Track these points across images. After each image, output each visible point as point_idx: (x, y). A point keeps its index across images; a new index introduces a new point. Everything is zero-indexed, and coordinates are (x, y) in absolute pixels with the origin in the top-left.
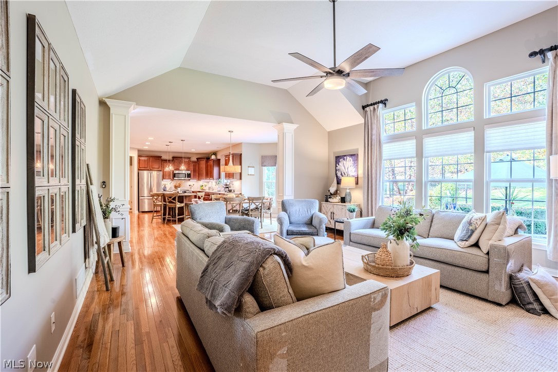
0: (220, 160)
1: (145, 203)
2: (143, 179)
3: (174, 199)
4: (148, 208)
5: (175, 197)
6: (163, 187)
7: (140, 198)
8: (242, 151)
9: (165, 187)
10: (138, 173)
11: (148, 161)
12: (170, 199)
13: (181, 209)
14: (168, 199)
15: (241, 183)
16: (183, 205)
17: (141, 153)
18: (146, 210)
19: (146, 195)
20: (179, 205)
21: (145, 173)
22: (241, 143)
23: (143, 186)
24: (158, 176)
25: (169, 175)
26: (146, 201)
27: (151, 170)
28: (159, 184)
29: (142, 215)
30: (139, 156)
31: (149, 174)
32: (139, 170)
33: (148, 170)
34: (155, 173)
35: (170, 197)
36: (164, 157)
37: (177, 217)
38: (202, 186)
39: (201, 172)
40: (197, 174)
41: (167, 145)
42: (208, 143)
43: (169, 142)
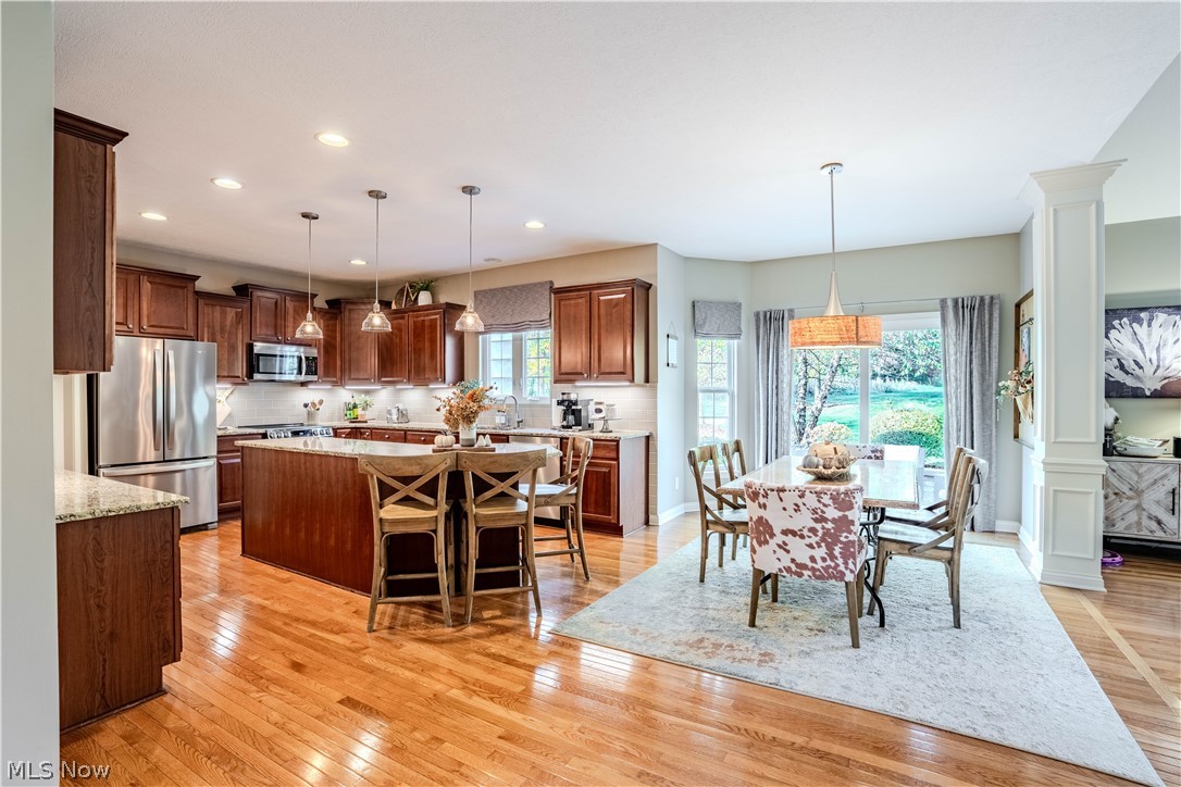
0: (460, 309)
8: (655, 275)
11: (129, 293)
12: (503, 486)
15: (654, 396)
22: (655, 245)
25: (233, 363)
31: (159, 353)
38: (355, 406)
39: (354, 355)
40: (338, 363)
41: (305, 216)
42: (535, 225)
43: (371, 193)
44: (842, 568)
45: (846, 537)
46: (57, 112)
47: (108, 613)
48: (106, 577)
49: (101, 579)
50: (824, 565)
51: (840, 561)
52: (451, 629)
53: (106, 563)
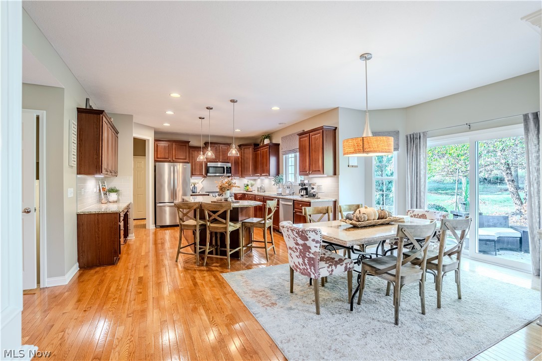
0: (278, 145)
1: (165, 213)
2: (162, 176)
3: (223, 216)
4: (171, 221)
5: (225, 212)
6: (191, 187)
7: (158, 205)
8: (338, 123)
9: (194, 187)
10: (155, 166)
11: (170, 148)
12: (214, 216)
13: (235, 234)
14: (210, 216)
15: (338, 182)
16: (238, 226)
17: (159, 137)
18: (168, 223)
19: (167, 200)
20: (231, 227)
21: (166, 166)
22: (338, 108)
23: (162, 186)
24: (184, 170)
25: (201, 170)
26: (167, 209)
27: (174, 162)
28: (185, 183)
29: (161, 232)
30: (156, 140)
31: (172, 167)
32: (156, 161)
33: (170, 162)
34: (180, 167)
35: (214, 212)
36: (193, 143)
37: (229, 253)
38: (248, 185)
39: (245, 165)
40: (240, 169)
41: (200, 118)
42: (276, 108)
43: (207, 108)
44: (309, 270)
45: (309, 255)
46: (77, 108)
47: (100, 239)
48: (100, 229)
49: (99, 230)
50: (303, 267)
51: (308, 267)
52: (197, 266)
53: (100, 226)
